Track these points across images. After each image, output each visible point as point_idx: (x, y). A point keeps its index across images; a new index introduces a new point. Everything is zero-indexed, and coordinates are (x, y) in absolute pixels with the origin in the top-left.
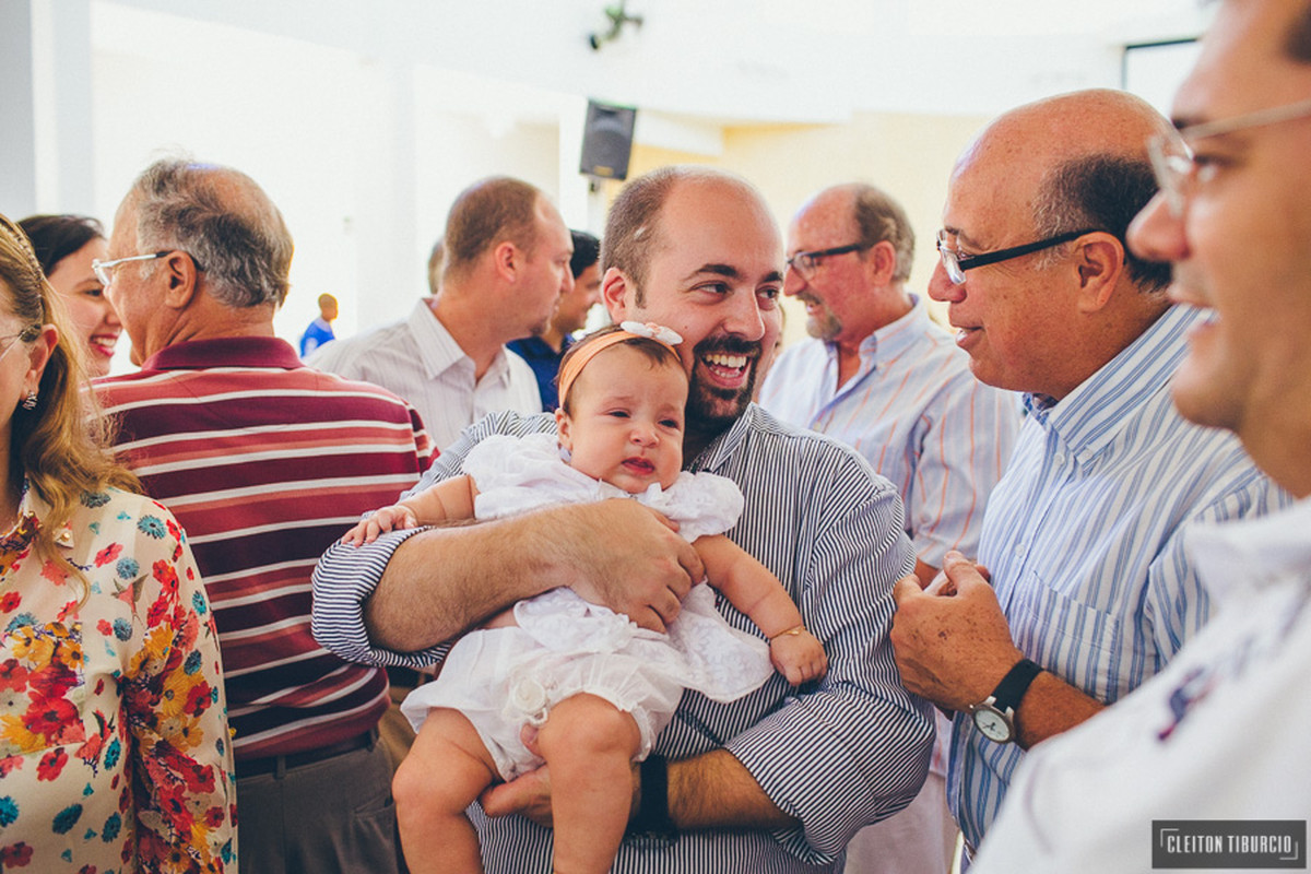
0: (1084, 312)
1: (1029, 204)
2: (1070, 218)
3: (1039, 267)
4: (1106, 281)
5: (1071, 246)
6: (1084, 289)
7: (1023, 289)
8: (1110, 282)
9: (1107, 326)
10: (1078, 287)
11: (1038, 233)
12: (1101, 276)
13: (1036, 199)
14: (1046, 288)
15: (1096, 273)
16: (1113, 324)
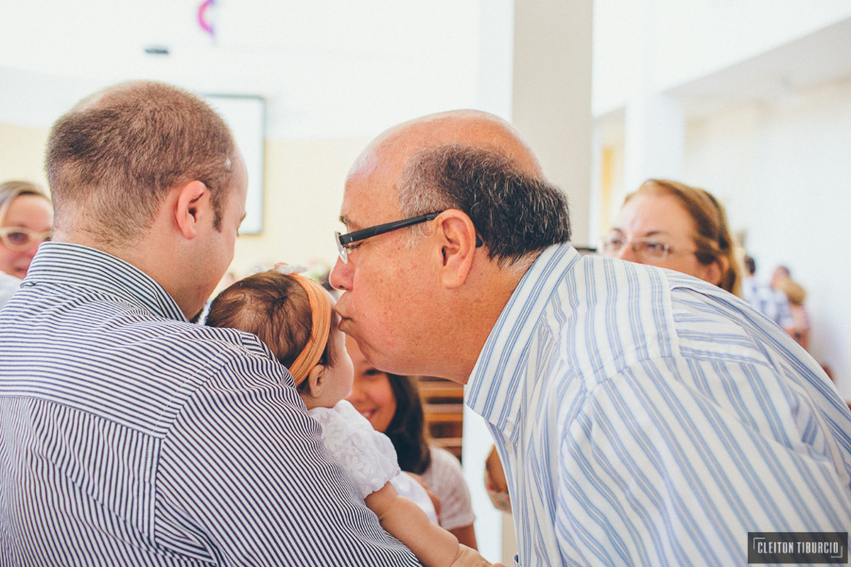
0: (448, 288)
1: (395, 187)
2: (427, 198)
3: (407, 245)
4: (463, 258)
5: (430, 225)
6: (446, 267)
7: (395, 269)
8: (466, 259)
9: (476, 301)
10: (440, 265)
11: (402, 212)
12: (458, 253)
13: (400, 182)
14: (415, 267)
15: (454, 251)
16: (482, 300)
